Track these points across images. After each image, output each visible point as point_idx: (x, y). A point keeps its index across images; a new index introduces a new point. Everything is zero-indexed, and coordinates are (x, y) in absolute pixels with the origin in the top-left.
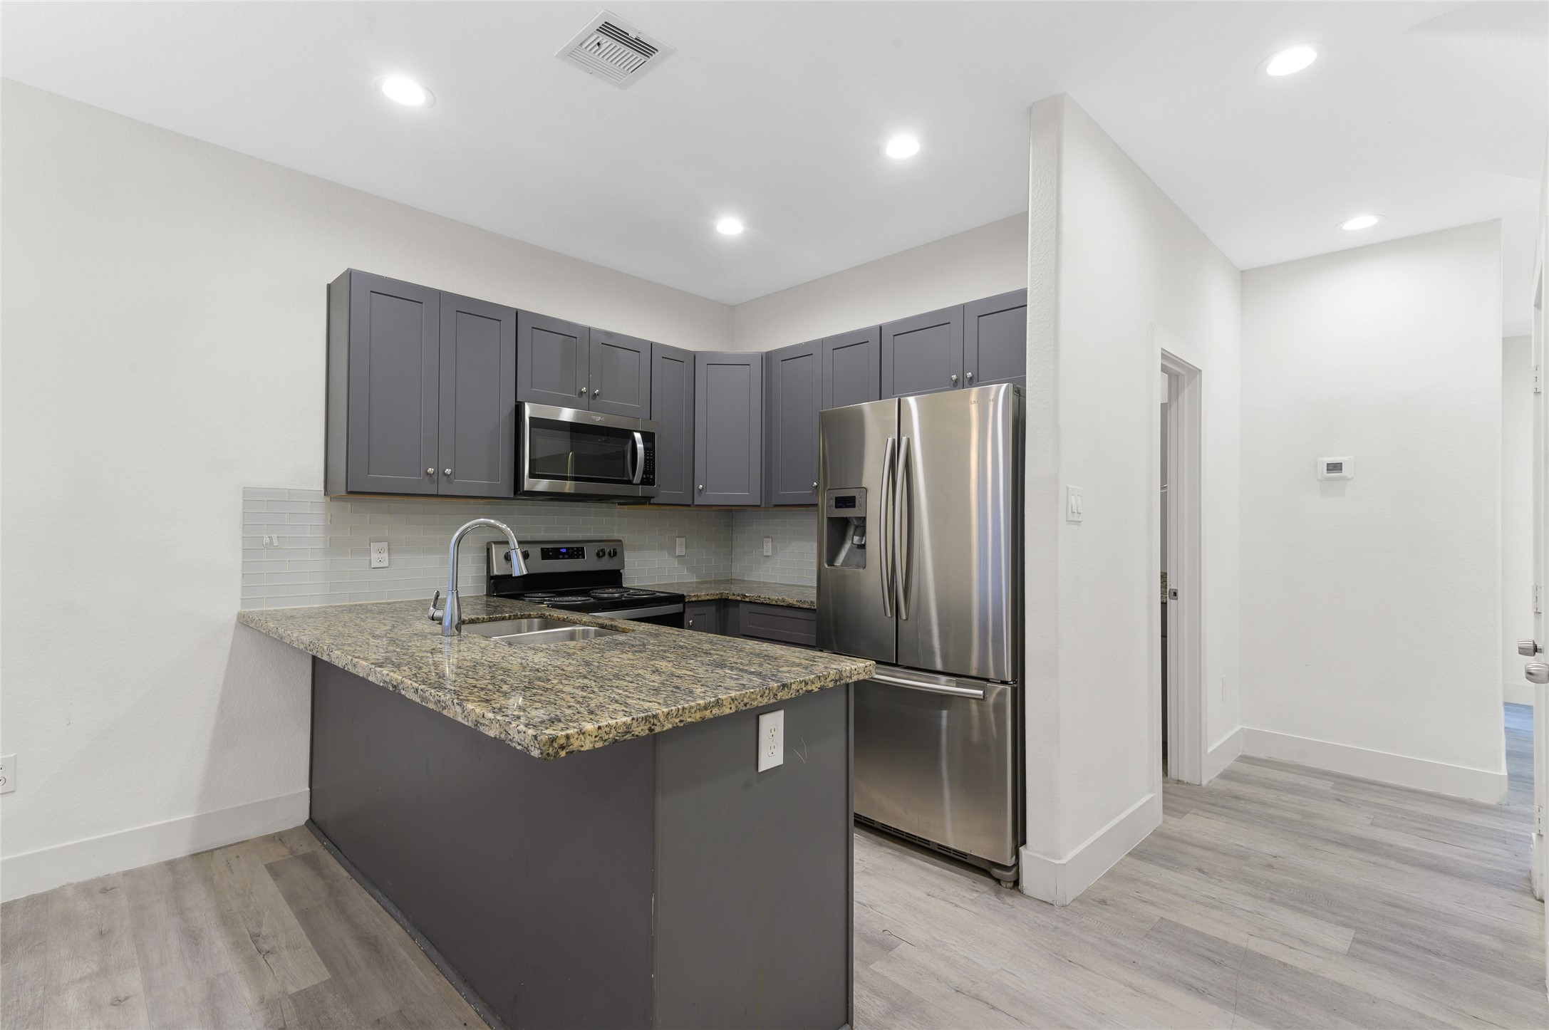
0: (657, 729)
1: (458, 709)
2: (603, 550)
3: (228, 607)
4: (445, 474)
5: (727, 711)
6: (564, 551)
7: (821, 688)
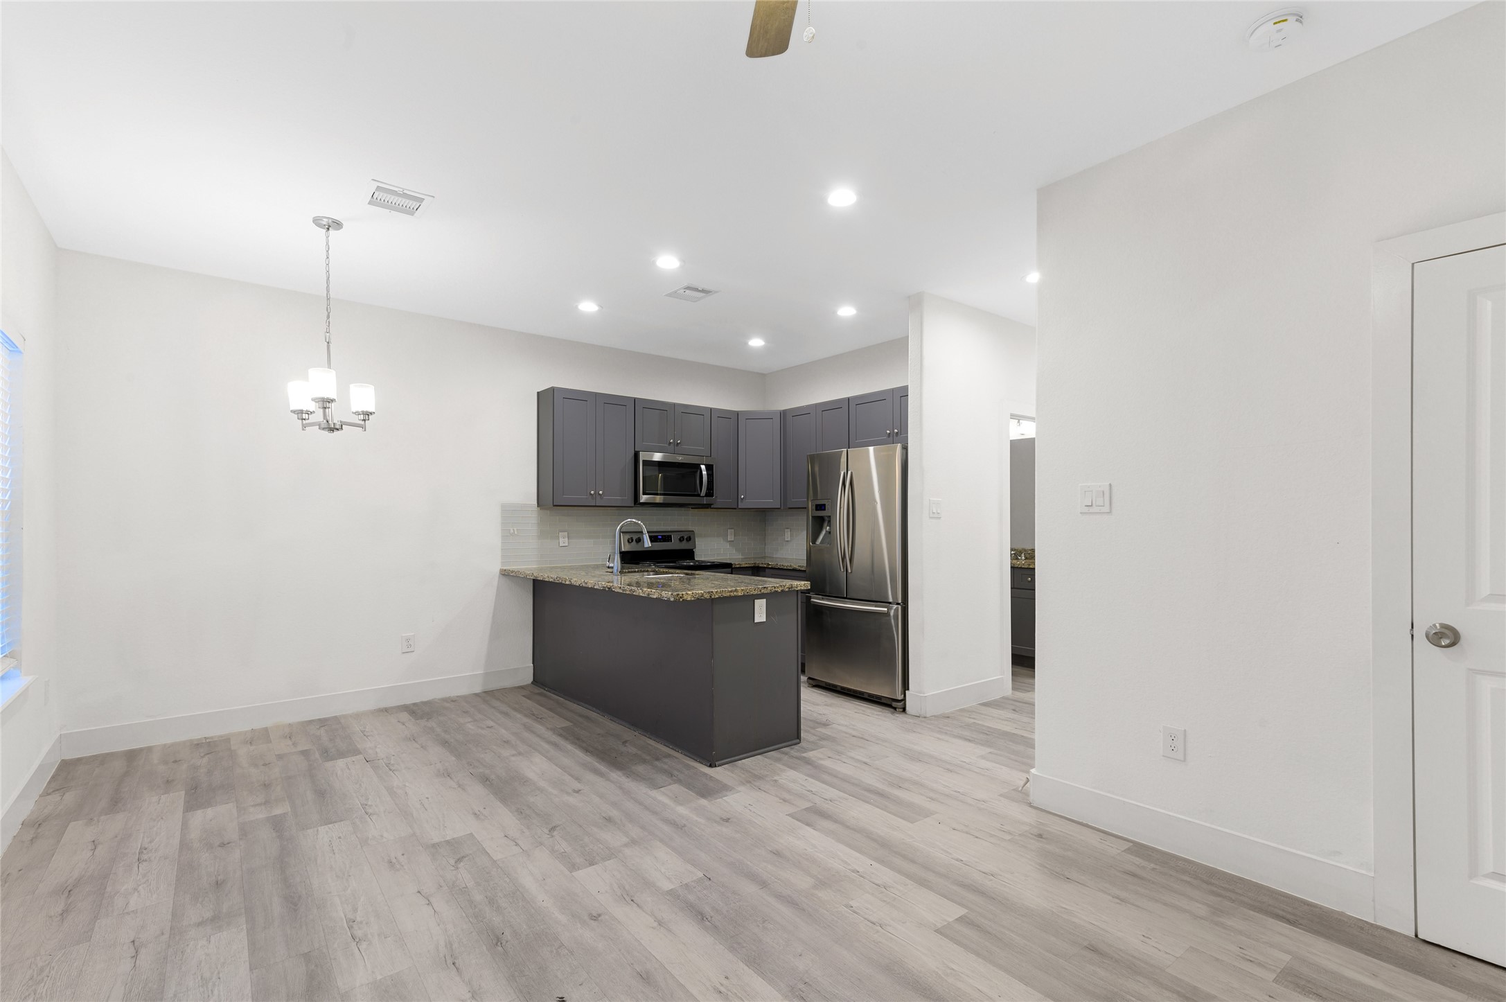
0: (713, 597)
1: (640, 591)
2: (683, 537)
3: (496, 567)
4: (599, 494)
5: (740, 594)
6: (660, 537)
7: (782, 591)
